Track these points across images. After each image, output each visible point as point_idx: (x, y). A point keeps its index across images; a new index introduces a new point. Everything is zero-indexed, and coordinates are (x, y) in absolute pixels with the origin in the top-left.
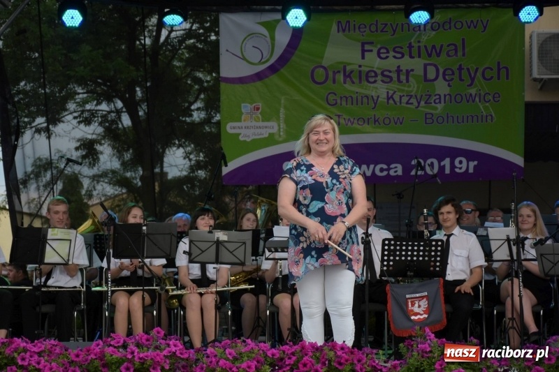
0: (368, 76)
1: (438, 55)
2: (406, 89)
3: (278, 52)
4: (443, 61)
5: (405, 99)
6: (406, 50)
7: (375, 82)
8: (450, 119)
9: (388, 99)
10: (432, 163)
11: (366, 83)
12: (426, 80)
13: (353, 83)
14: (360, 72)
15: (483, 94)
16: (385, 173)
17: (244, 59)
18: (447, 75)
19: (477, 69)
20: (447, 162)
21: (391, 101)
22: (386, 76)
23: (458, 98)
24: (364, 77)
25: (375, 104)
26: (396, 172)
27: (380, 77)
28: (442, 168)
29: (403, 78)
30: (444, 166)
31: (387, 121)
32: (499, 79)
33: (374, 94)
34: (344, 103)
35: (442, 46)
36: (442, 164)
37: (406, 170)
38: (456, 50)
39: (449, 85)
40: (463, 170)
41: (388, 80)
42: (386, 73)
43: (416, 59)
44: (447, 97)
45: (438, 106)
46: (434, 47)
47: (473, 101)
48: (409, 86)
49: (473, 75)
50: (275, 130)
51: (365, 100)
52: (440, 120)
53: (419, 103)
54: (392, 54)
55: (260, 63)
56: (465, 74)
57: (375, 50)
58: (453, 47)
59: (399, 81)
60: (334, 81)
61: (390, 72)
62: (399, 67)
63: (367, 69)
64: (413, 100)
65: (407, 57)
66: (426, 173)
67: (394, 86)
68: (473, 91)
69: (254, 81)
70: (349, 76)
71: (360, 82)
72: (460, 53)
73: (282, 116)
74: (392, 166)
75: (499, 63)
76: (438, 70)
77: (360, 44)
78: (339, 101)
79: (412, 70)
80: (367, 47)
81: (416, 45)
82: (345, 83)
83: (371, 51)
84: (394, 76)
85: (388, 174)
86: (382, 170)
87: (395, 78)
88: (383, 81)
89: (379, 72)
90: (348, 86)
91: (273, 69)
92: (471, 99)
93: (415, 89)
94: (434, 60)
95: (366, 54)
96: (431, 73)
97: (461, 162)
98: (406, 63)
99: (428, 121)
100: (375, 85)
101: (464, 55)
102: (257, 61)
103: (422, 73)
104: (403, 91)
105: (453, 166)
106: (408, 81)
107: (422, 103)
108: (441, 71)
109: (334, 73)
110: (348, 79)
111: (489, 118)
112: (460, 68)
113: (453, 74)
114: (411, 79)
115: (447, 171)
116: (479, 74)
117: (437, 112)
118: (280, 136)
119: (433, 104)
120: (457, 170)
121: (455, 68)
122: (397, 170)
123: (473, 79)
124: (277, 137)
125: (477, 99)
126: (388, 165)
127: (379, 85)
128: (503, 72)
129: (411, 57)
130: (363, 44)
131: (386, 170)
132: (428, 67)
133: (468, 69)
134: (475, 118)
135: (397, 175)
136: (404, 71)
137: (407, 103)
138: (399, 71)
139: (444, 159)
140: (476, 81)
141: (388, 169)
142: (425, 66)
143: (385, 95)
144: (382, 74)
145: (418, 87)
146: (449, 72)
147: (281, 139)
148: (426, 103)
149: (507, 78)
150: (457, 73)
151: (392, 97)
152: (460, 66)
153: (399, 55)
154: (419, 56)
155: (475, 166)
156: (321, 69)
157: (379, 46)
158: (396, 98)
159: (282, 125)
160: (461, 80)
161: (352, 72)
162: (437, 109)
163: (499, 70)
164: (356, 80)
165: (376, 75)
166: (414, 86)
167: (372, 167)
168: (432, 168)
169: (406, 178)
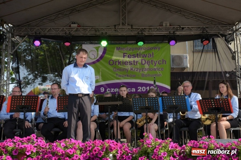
0: (125, 63)
1: (146, 57)
2: (136, 67)
3: (99, 56)
4: (147, 59)
5: (136, 70)
6: (136, 55)
7: (127, 64)
8: (149, 75)
9: (131, 69)
10: (144, 88)
11: (125, 65)
12: (142, 64)
13: (121, 65)
14: (123, 62)
15: (158, 68)
16: (130, 91)
17: (90, 58)
18: (148, 63)
19: (157, 61)
20: (148, 88)
21: (132, 70)
22: (130, 63)
23: (151, 69)
24: (124, 63)
25: (127, 71)
27: (129, 63)
28: (147, 90)
29: (135, 63)
30: (147, 89)
31: (131, 76)
32: (163, 64)
33: (127, 68)
34: (118, 71)
35: (147, 54)
36: (147, 88)
37: (137, 89)
38: (151, 55)
39: (149, 66)
41: (131, 64)
42: (130, 62)
43: (140, 58)
44: (148, 69)
45: (145, 71)
46: (144, 55)
47: (156, 70)
48: (137, 66)
49: (155, 63)
50: (98, 78)
51: (124, 70)
52: (146, 76)
53: (140, 71)
54: (132, 56)
55: (94, 59)
56: (153, 62)
57: (127, 55)
58: (150, 55)
59: (134, 64)
60: (115, 65)
61: (132, 62)
62: (134, 60)
63: (125, 61)
64: (138, 70)
65: (136, 57)
66: (142, 91)
67: (133, 66)
68: (156, 67)
69: (92, 64)
70: (120, 63)
71: (123, 64)
72: (152, 57)
73: (100, 74)
74: (132, 89)
75: (163, 59)
76: (145, 61)
77: (123, 54)
78: (117, 70)
79: (138, 61)
80: (125, 55)
81: (139, 54)
82: (119, 65)
83: (126, 56)
84: (133, 63)
86: (129, 90)
87: (133, 64)
88: (130, 64)
89: (128, 62)
90: (119, 66)
91: (98, 61)
92: (155, 70)
93: (139, 67)
94: (144, 58)
95: (125, 56)
96: (144, 62)
98: (136, 59)
99: (143, 76)
100: (127, 65)
101: (153, 57)
102: (93, 58)
103: (141, 62)
104: (135, 67)
106: (137, 64)
107: (141, 71)
108: (146, 61)
109: (116, 62)
110: (119, 64)
111: (160, 75)
112: (152, 61)
113: (150, 62)
114: (138, 64)
116: (157, 63)
117: (145, 73)
118: (100, 80)
119: (144, 71)
121: (150, 61)
122: (134, 90)
123: (155, 64)
124: (99, 80)
125: (157, 70)
127: (128, 65)
128: (164, 62)
129: (138, 57)
130: (124, 54)
131: (130, 90)
132: (143, 61)
133: (154, 61)
134: (156, 75)
136: (136, 62)
137: (137, 71)
138: (134, 61)
139: (147, 87)
140: (156, 64)
141: (131, 90)
142: (142, 60)
143: (130, 69)
144: (129, 62)
145: (140, 66)
146: (149, 62)
147: (100, 81)
148: (142, 71)
149: (165, 64)
150: (151, 62)
151: (132, 69)
152: (152, 60)
153: (134, 57)
154: (140, 57)
156: (112, 61)
157: (128, 54)
158: (133, 69)
159: (101, 77)
160: (152, 64)
161: (120, 62)
162: (145, 72)
163: (163, 61)
164: (122, 64)
165: (128, 63)
166: (138, 66)
168: (144, 89)
169: (136, 92)
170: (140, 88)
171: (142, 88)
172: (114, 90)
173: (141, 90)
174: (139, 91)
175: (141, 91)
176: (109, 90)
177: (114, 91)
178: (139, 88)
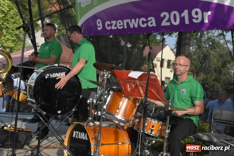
10: (175, 16)
16: (145, 25)
26: (152, 24)
28: (182, 19)
30: (184, 17)
36: (182, 15)
37: (159, 20)
40: (200, 20)
66: (171, 23)
74: (149, 19)
86: (143, 23)
105: (191, 17)
115: (187, 22)
120: (194, 21)
126: (147, 19)
131: (145, 22)
135: (153, 26)
139: (182, 11)
141: (147, 22)
167: (137, 20)
168: (175, 20)
170: (165, 16)
172: (116, 25)
173: (169, 20)
174: (164, 23)
175: (169, 24)
176: (108, 25)
178: (162, 15)
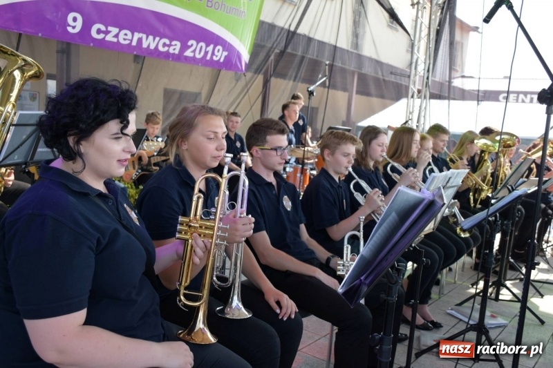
8: (223, 7)
20: (210, 48)
52: (217, 6)
85: (168, 50)
97: (219, 51)
111: (243, 14)
122: (176, 47)
134: (237, 11)
155: (226, 57)
169: (179, 58)
171: (197, 44)
177: (115, 40)
